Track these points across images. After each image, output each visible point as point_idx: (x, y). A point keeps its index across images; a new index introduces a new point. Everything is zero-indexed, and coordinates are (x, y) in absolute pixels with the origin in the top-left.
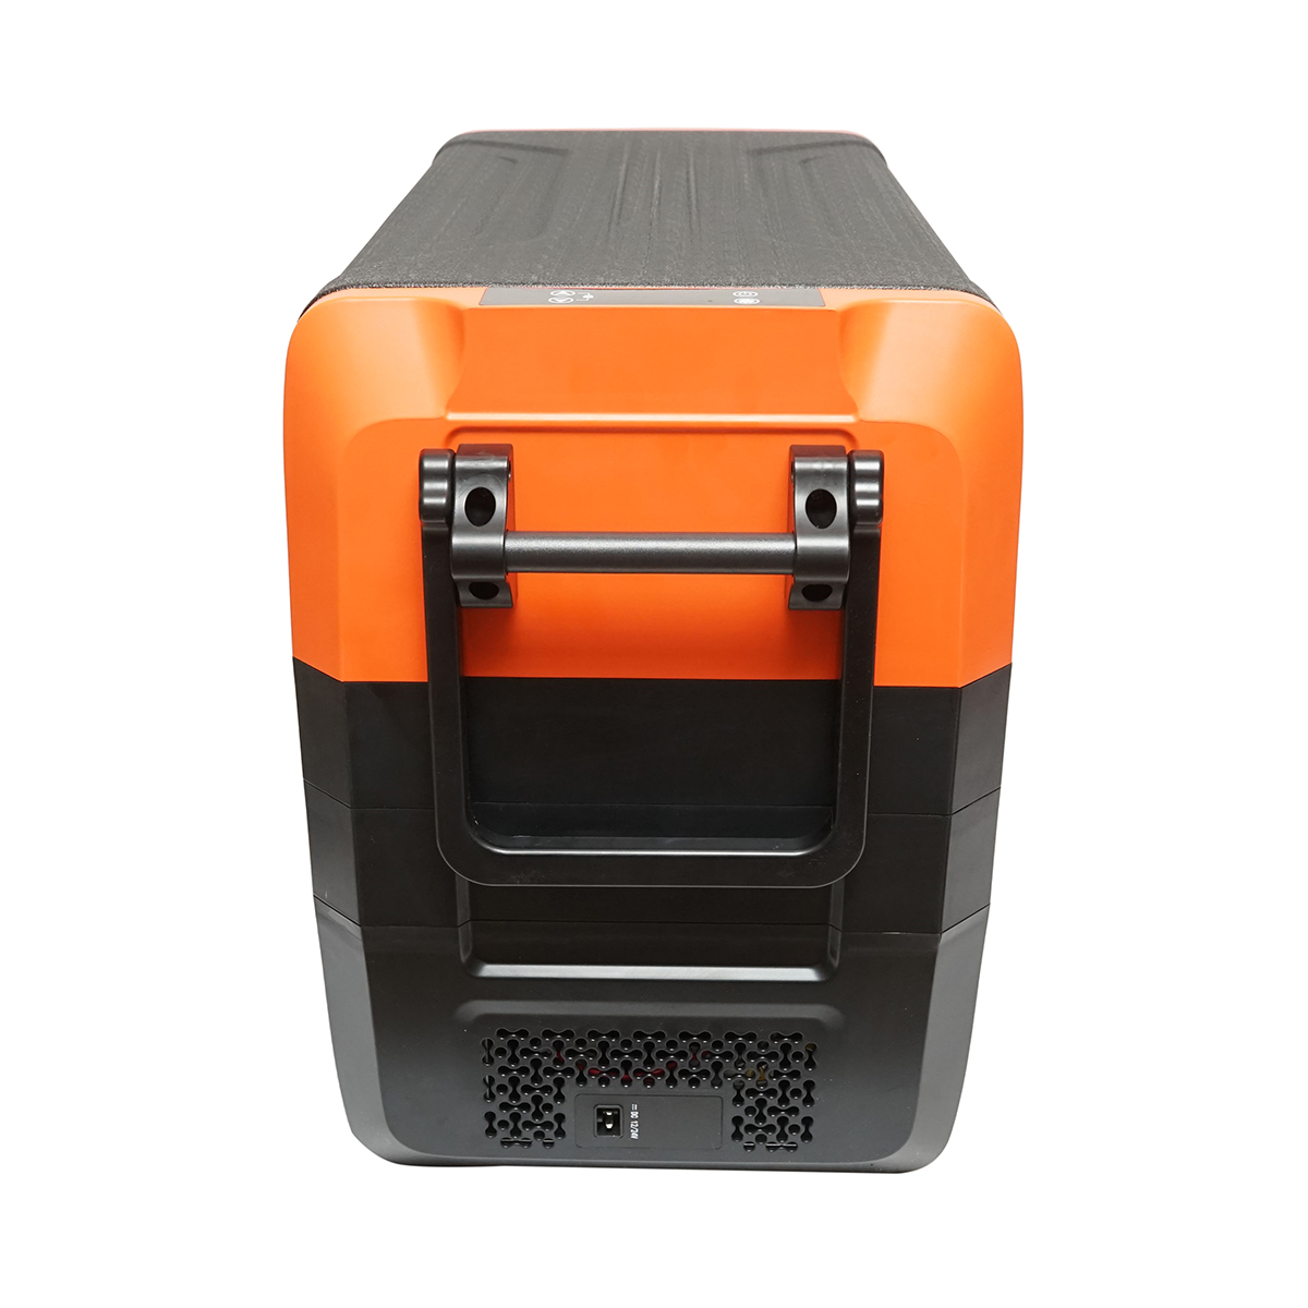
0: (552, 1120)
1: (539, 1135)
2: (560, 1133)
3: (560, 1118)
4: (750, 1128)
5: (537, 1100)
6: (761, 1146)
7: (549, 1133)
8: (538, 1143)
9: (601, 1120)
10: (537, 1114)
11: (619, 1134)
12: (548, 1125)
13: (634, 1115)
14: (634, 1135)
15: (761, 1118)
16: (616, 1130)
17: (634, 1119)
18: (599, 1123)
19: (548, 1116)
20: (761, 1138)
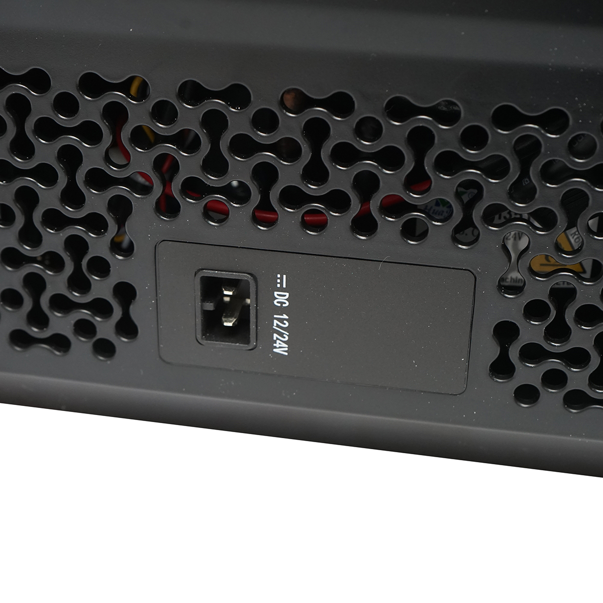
0: (108, 296)
1: (84, 328)
2: (127, 328)
3: (126, 293)
4: (532, 353)
5: (77, 246)
6: (552, 397)
7: (105, 328)
8: (81, 346)
9: (210, 306)
10: (79, 282)
11: (247, 342)
12: (101, 307)
13: (281, 298)
14: (281, 347)
15: (558, 331)
16: (241, 332)
17: (281, 310)
18: (206, 313)
19: (101, 288)
20: (554, 379)
